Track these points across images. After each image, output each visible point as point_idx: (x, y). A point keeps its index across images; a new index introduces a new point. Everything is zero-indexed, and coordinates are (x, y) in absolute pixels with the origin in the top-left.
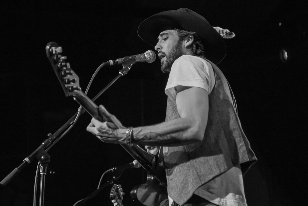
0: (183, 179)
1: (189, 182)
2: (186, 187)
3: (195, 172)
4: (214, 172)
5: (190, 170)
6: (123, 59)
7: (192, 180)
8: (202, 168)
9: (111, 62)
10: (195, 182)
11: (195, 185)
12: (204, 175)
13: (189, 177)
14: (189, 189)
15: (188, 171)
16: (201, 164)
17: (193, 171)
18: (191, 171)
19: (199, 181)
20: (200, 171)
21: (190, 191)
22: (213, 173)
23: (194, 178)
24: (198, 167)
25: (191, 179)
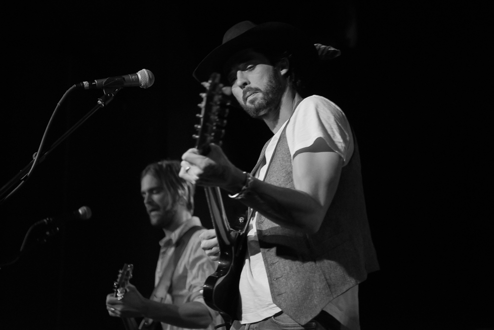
0: (304, 284)
1: (314, 291)
2: (310, 298)
3: (323, 277)
4: (348, 281)
5: (315, 273)
6: (104, 81)
7: (320, 289)
8: (332, 275)
9: (86, 83)
10: (324, 293)
11: (325, 298)
12: (334, 285)
13: (314, 283)
14: (315, 302)
15: (311, 274)
16: (331, 268)
17: (320, 275)
18: (317, 275)
19: (330, 293)
20: (330, 277)
21: (316, 306)
22: (347, 284)
23: (321, 287)
24: (327, 271)
25: (318, 287)
